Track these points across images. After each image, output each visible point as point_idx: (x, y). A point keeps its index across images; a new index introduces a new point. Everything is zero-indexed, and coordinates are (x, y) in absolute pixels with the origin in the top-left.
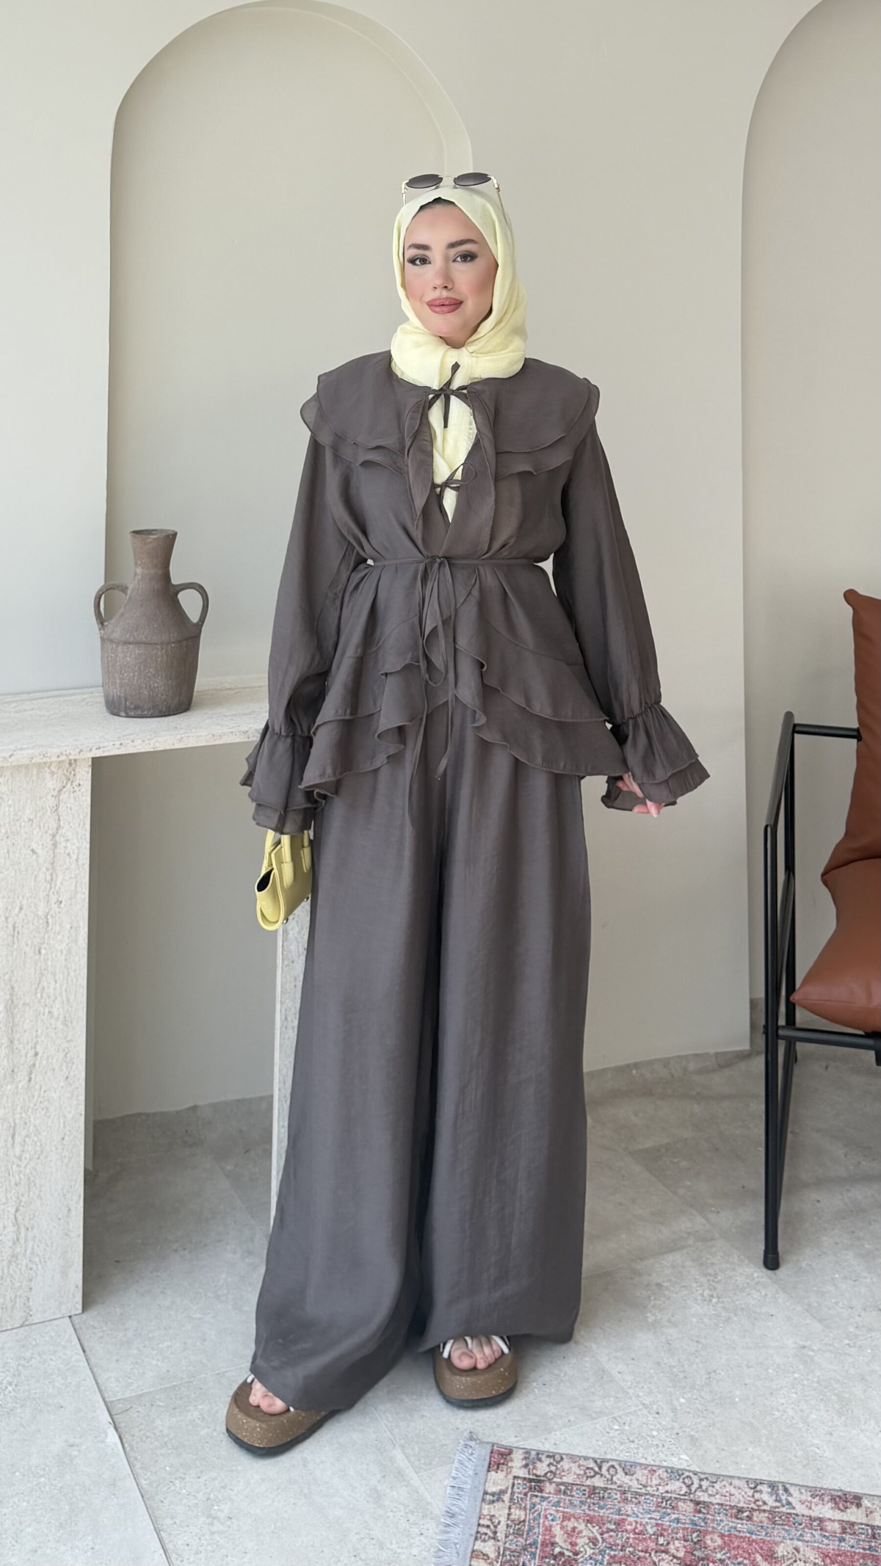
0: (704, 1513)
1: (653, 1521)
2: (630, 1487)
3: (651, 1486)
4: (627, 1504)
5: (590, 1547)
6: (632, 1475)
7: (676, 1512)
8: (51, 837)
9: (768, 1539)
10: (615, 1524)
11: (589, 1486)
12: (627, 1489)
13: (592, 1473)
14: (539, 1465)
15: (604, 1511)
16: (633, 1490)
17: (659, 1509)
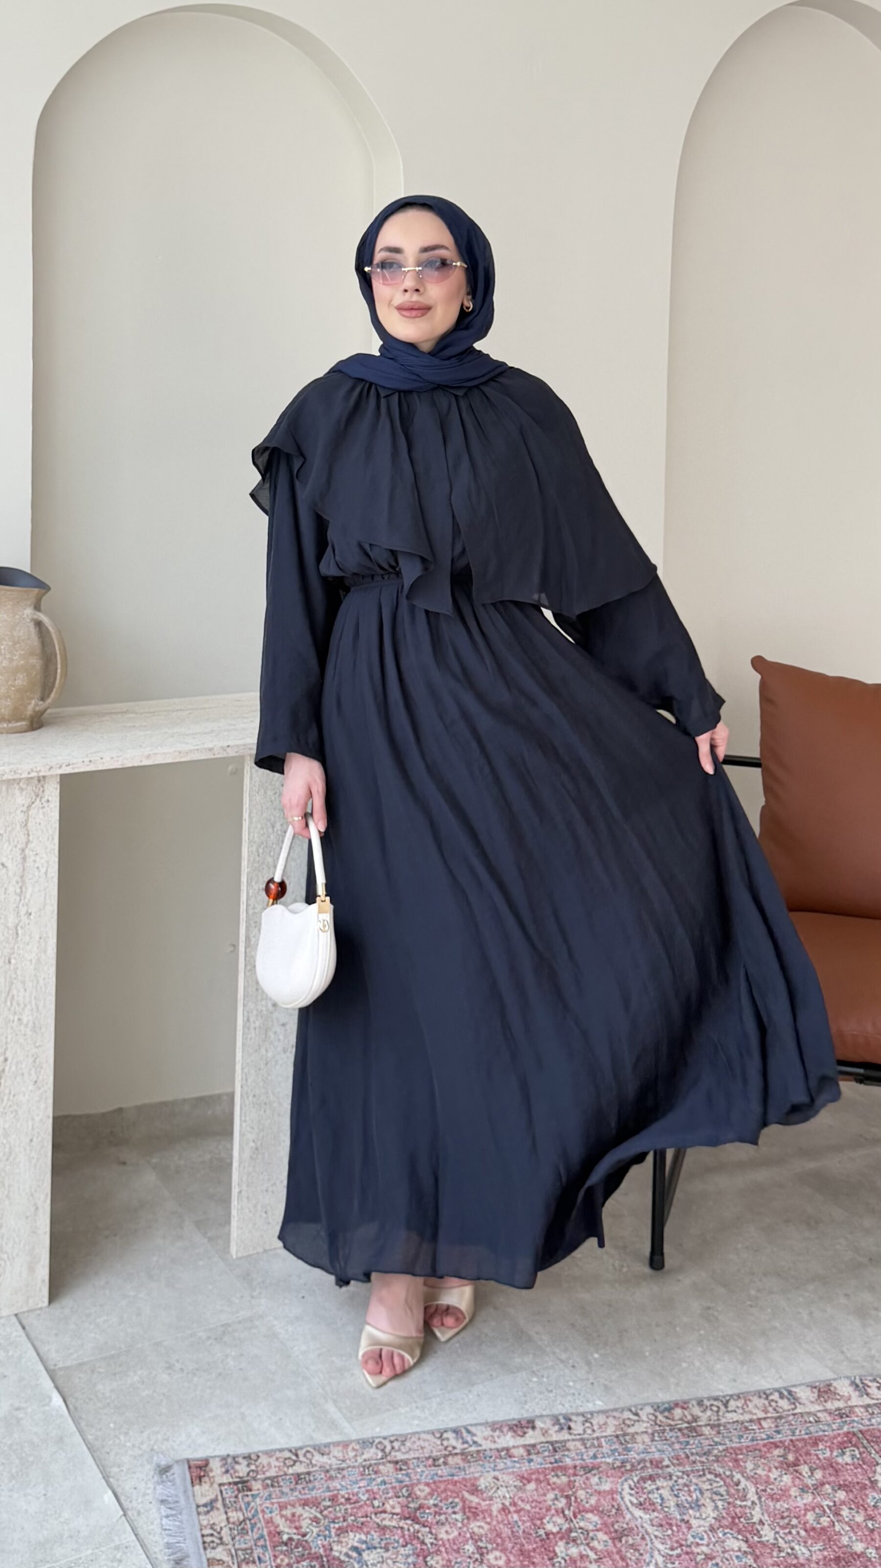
0: (405, 1470)
1: (363, 1489)
2: (331, 1465)
3: (350, 1460)
4: (333, 1480)
5: (313, 1526)
6: (329, 1454)
7: (380, 1475)
8: (20, 852)
9: (467, 1477)
10: (329, 1500)
11: (292, 1474)
12: (328, 1467)
13: (292, 1463)
14: (237, 1467)
15: (314, 1493)
16: (334, 1467)
17: (364, 1477)
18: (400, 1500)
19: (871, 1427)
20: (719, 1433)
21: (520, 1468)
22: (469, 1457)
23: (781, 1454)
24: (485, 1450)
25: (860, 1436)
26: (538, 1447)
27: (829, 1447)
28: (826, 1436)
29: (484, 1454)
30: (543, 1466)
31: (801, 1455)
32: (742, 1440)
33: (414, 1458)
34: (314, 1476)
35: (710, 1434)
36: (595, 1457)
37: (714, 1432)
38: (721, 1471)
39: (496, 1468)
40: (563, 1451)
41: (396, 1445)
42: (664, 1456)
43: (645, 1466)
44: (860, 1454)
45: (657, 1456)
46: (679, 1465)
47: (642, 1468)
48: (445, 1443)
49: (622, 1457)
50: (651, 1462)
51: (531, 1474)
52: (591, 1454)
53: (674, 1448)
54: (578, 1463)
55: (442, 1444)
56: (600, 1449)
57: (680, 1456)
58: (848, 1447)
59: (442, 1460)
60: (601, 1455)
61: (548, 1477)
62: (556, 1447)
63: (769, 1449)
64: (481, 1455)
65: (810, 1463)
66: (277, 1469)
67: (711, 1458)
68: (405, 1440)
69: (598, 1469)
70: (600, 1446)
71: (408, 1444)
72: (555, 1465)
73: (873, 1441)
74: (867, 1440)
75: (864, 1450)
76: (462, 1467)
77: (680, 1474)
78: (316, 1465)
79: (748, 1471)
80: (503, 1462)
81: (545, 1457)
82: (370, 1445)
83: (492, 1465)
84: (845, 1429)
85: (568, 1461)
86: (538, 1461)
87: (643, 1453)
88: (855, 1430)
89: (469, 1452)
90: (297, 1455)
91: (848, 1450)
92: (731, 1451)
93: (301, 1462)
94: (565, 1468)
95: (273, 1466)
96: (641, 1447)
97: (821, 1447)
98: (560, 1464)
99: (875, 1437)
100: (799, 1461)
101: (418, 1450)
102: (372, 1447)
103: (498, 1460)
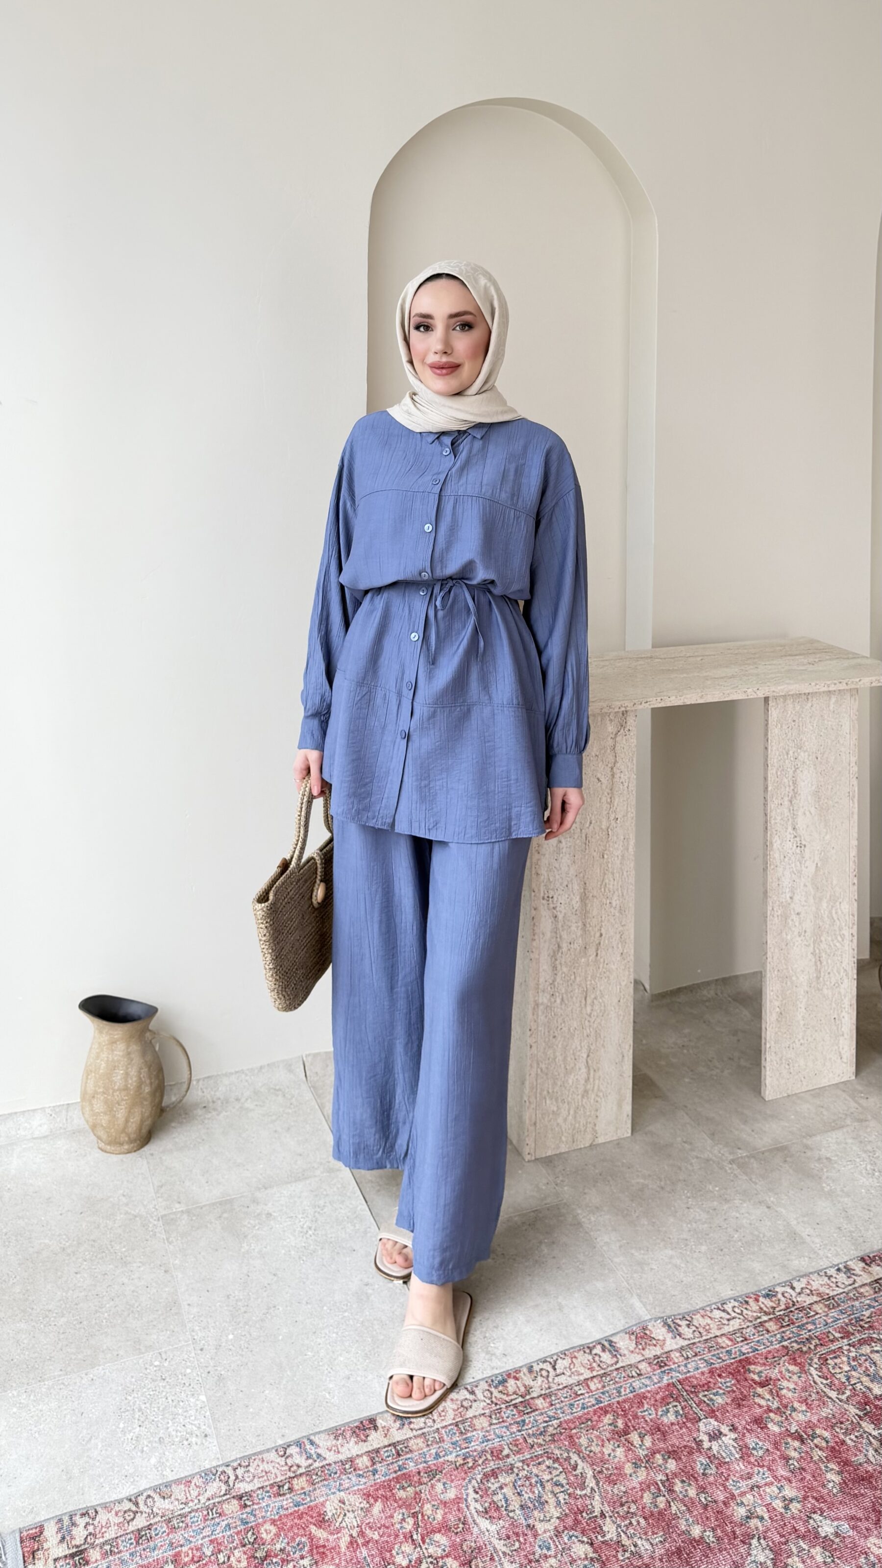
0: (250, 1506)
11: (132, 1532)
13: (132, 1516)
14: (74, 1530)
18: (244, 1549)
19: (688, 1375)
20: (552, 1405)
21: (366, 1483)
22: (314, 1477)
23: (611, 1422)
24: (329, 1465)
25: (680, 1387)
26: (382, 1453)
27: (654, 1405)
28: (649, 1392)
29: (329, 1470)
30: (387, 1478)
31: (629, 1419)
32: (575, 1410)
33: (259, 1488)
34: (156, 1529)
35: (543, 1409)
36: (437, 1456)
37: (547, 1405)
38: (557, 1452)
39: (342, 1488)
40: (407, 1453)
41: (240, 1472)
42: (503, 1442)
43: (487, 1459)
44: (682, 1408)
45: (496, 1443)
46: (518, 1452)
47: (483, 1462)
48: (289, 1461)
49: (463, 1451)
50: (492, 1452)
51: (377, 1490)
52: (433, 1451)
53: (512, 1431)
54: (421, 1466)
55: (286, 1464)
56: (440, 1445)
57: (518, 1440)
58: (670, 1403)
59: (286, 1487)
60: (443, 1453)
61: (394, 1491)
62: (399, 1449)
63: (599, 1417)
64: (326, 1472)
65: (639, 1428)
66: (116, 1528)
67: (548, 1438)
68: (249, 1465)
69: (441, 1472)
70: (442, 1440)
71: (251, 1469)
72: (399, 1473)
73: (692, 1392)
74: (686, 1391)
75: (685, 1403)
76: (307, 1493)
77: (520, 1464)
78: (157, 1514)
79: (583, 1448)
80: (348, 1478)
81: (388, 1465)
82: (213, 1477)
83: (338, 1483)
84: (666, 1380)
85: (411, 1467)
86: (384, 1473)
87: (483, 1442)
88: (674, 1380)
89: (313, 1470)
90: (137, 1504)
91: (670, 1406)
92: (565, 1425)
93: (142, 1513)
94: (410, 1476)
95: (112, 1525)
96: (481, 1434)
97: (646, 1406)
98: (405, 1471)
99: (693, 1387)
100: (629, 1427)
101: (262, 1477)
102: (215, 1480)
103: (344, 1477)
